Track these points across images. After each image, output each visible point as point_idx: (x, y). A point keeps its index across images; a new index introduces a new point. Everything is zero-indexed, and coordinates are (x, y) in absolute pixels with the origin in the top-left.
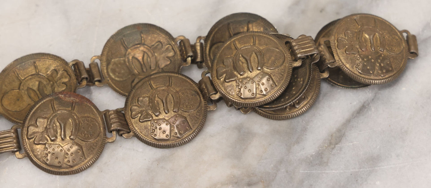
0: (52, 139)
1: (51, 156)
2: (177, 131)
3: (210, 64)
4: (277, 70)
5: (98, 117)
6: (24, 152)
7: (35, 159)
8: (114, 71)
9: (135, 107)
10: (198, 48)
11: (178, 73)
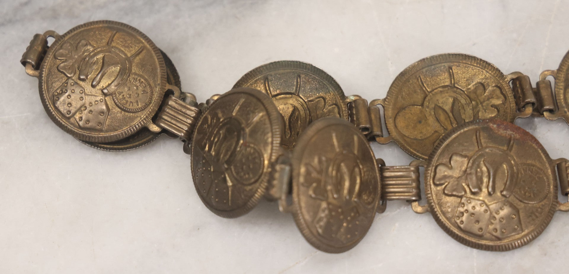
0: (473, 190)
1: (468, 218)
5: (547, 168)
6: (426, 205)
7: (442, 218)
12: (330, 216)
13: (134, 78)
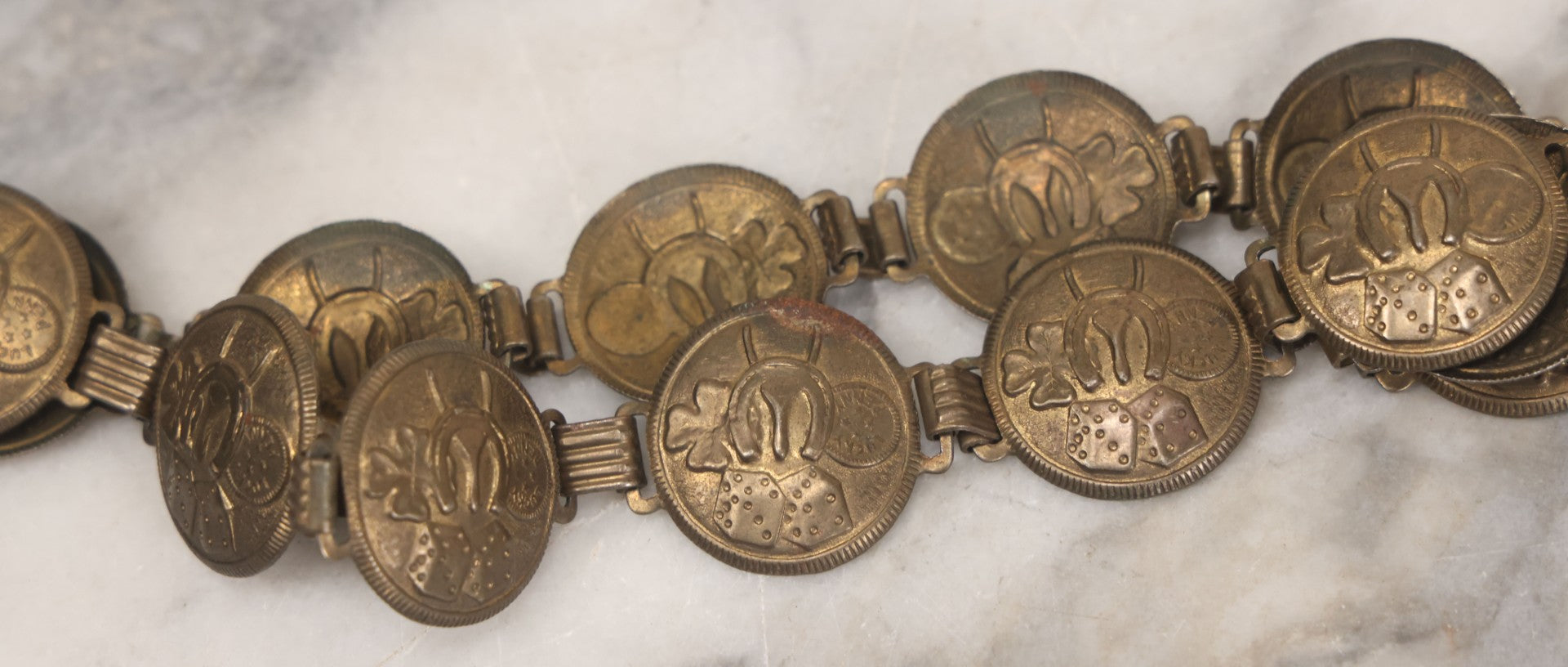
0: (745, 454)
1: (740, 511)
2: (1156, 445)
3: (1275, 215)
4: (1512, 245)
5: (893, 388)
6: (656, 494)
7: (690, 519)
8: (950, 232)
9: (1018, 358)
10: (1237, 159)
11: (1164, 244)
12: (439, 553)
13: (16, 299)
